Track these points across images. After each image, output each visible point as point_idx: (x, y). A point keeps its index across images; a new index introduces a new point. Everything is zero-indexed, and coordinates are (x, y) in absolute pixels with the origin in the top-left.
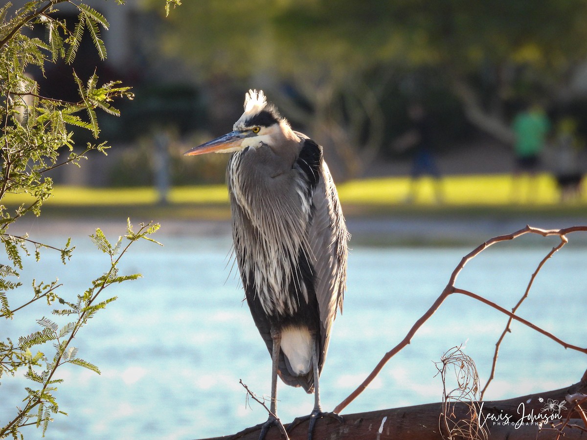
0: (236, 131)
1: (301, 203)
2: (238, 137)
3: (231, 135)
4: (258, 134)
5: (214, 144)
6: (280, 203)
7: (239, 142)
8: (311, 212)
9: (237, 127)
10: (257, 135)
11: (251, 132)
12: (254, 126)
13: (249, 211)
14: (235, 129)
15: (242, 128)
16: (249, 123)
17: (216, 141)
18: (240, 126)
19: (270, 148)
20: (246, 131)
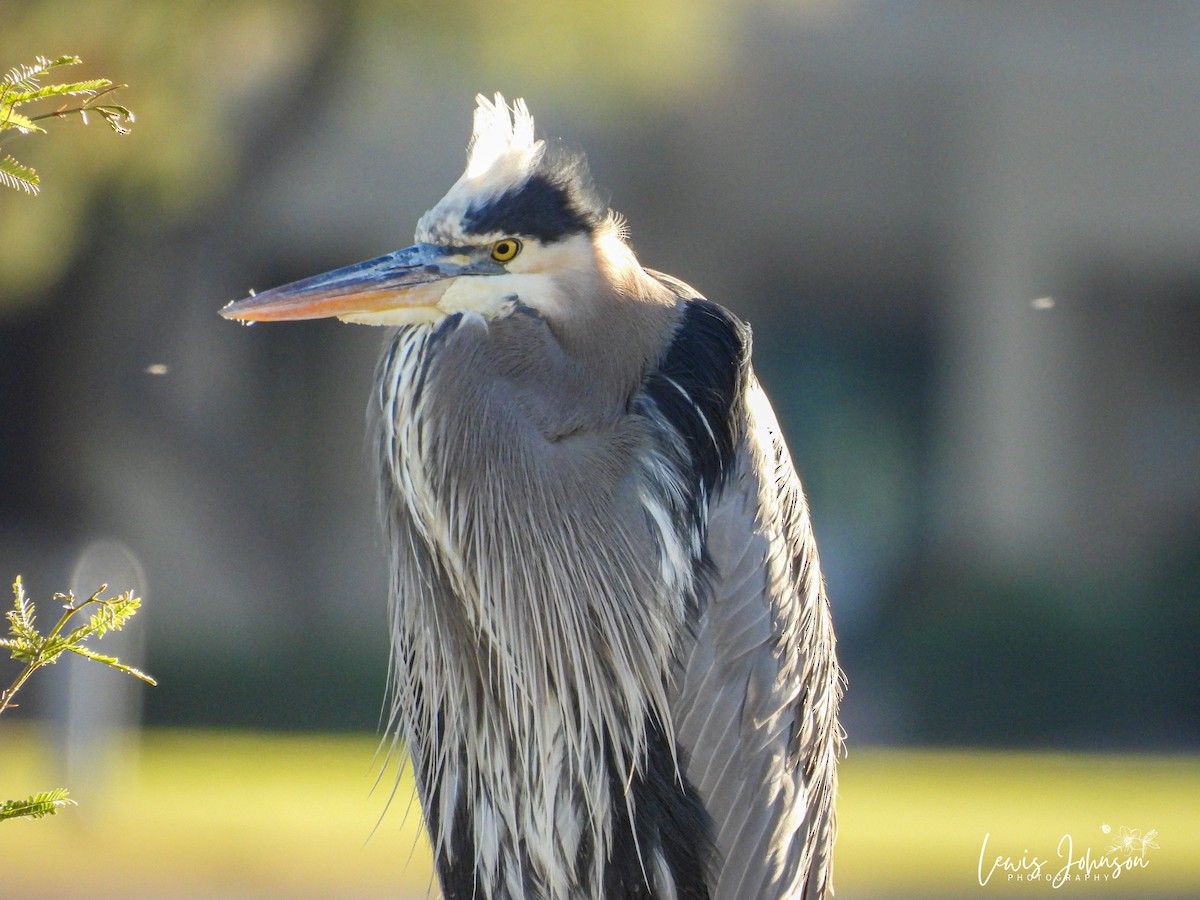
0: (426, 247)
1: (658, 549)
2: (434, 269)
3: (407, 259)
4: (509, 267)
5: (340, 285)
6: (578, 540)
7: (432, 291)
8: (696, 584)
9: (432, 230)
10: (506, 272)
11: (485, 256)
12: (499, 236)
13: (458, 564)
14: (423, 236)
15: (449, 236)
16: (481, 219)
17: (350, 277)
18: (446, 227)
19: (544, 326)
20: (466, 250)
